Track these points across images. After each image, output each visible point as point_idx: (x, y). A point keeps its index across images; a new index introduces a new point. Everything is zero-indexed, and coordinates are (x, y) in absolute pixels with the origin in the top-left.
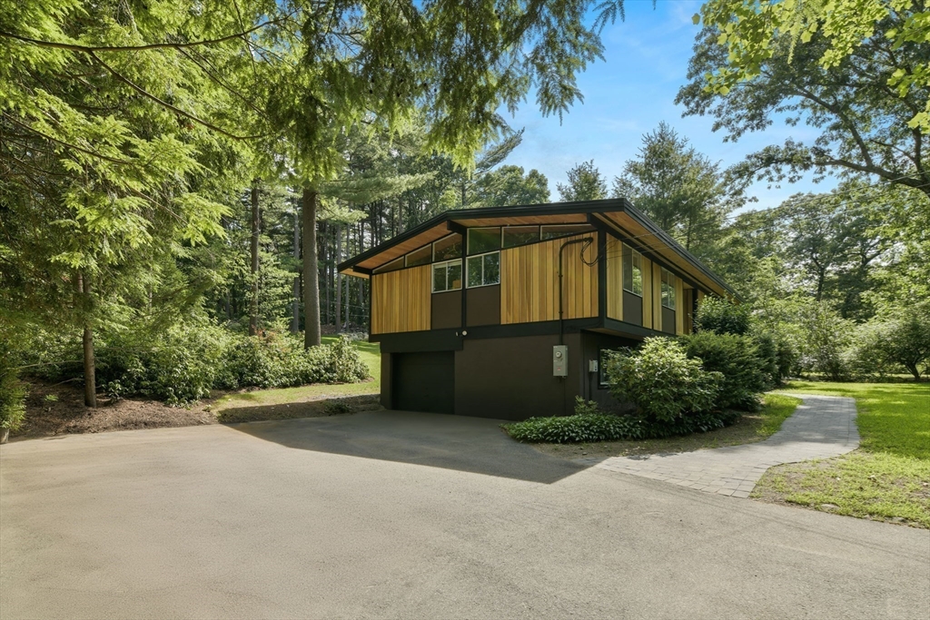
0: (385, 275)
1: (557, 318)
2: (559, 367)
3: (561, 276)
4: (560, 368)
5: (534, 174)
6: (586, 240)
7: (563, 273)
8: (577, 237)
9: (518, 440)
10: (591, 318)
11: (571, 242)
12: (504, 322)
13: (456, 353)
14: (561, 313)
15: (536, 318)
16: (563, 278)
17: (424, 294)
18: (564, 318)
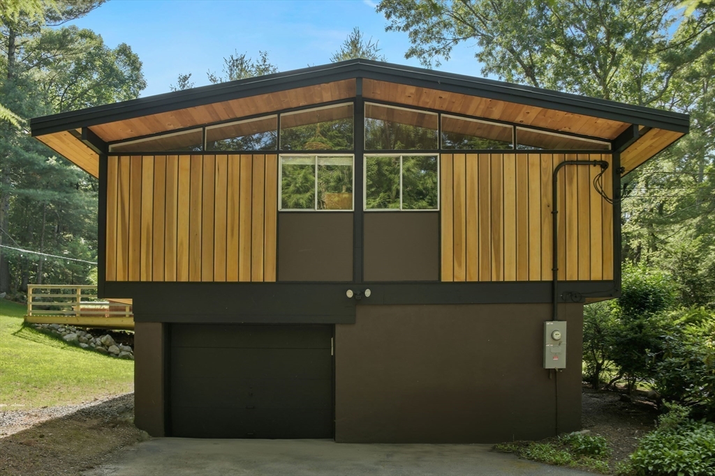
0: (148, 161)
1: (548, 277)
2: (556, 355)
3: (554, 213)
4: (556, 357)
5: (124, 51)
6: (595, 163)
7: (558, 209)
8: (580, 157)
9: (552, 465)
10: (602, 282)
11: (571, 163)
12: (446, 277)
13: (338, 329)
14: (555, 270)
15: (510, 275)
16: (558, 215)
17: (258, 209)
18: (560, 278)
